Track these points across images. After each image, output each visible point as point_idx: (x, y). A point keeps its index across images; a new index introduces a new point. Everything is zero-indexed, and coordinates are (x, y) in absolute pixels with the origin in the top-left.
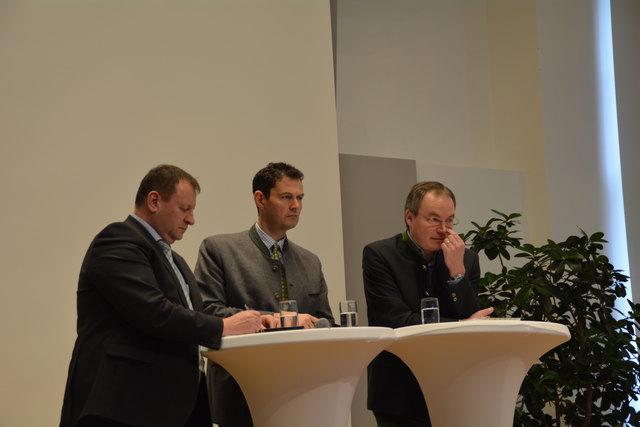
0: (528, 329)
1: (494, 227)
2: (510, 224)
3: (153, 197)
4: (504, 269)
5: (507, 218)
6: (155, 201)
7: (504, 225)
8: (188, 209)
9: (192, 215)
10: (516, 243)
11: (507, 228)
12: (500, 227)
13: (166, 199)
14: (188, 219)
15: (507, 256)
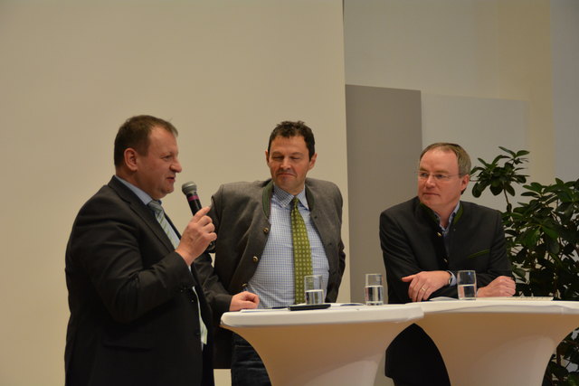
0: (562, 310)
1: (501, 164)
2: (517, 162)
3: (130, 155)
4: (509, 206)
5: (515, 156)
6: (134, 159)
7: (512, 162)
8: (171, 156)
9: (176, 162)
10: (522, 179)
11: (514, 165)
12: (507, 164)
13: (144, 153)
14: (173, 167)
15: (512, 193)
